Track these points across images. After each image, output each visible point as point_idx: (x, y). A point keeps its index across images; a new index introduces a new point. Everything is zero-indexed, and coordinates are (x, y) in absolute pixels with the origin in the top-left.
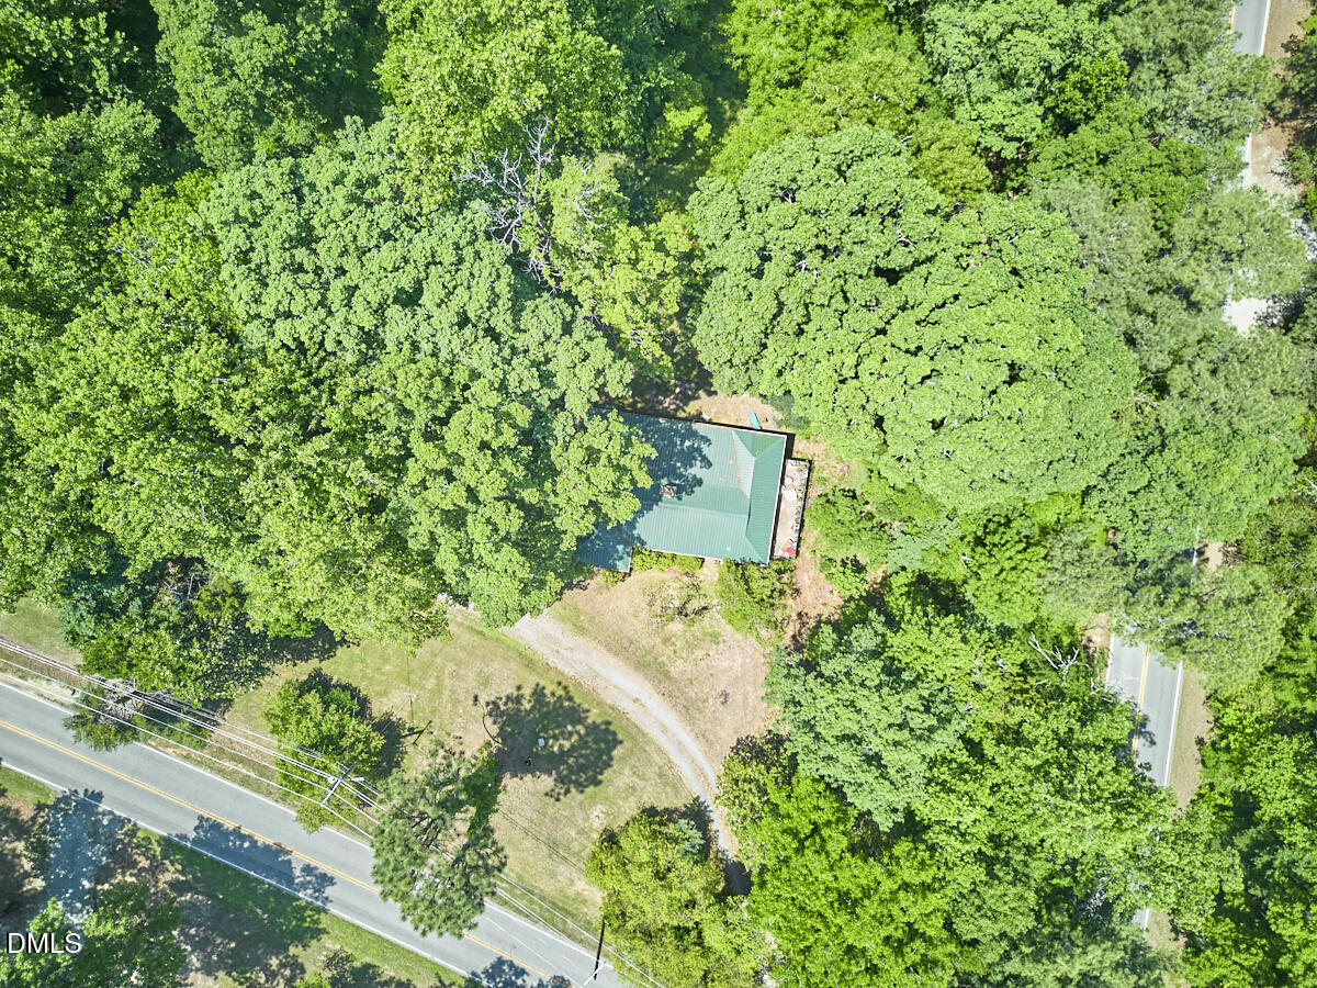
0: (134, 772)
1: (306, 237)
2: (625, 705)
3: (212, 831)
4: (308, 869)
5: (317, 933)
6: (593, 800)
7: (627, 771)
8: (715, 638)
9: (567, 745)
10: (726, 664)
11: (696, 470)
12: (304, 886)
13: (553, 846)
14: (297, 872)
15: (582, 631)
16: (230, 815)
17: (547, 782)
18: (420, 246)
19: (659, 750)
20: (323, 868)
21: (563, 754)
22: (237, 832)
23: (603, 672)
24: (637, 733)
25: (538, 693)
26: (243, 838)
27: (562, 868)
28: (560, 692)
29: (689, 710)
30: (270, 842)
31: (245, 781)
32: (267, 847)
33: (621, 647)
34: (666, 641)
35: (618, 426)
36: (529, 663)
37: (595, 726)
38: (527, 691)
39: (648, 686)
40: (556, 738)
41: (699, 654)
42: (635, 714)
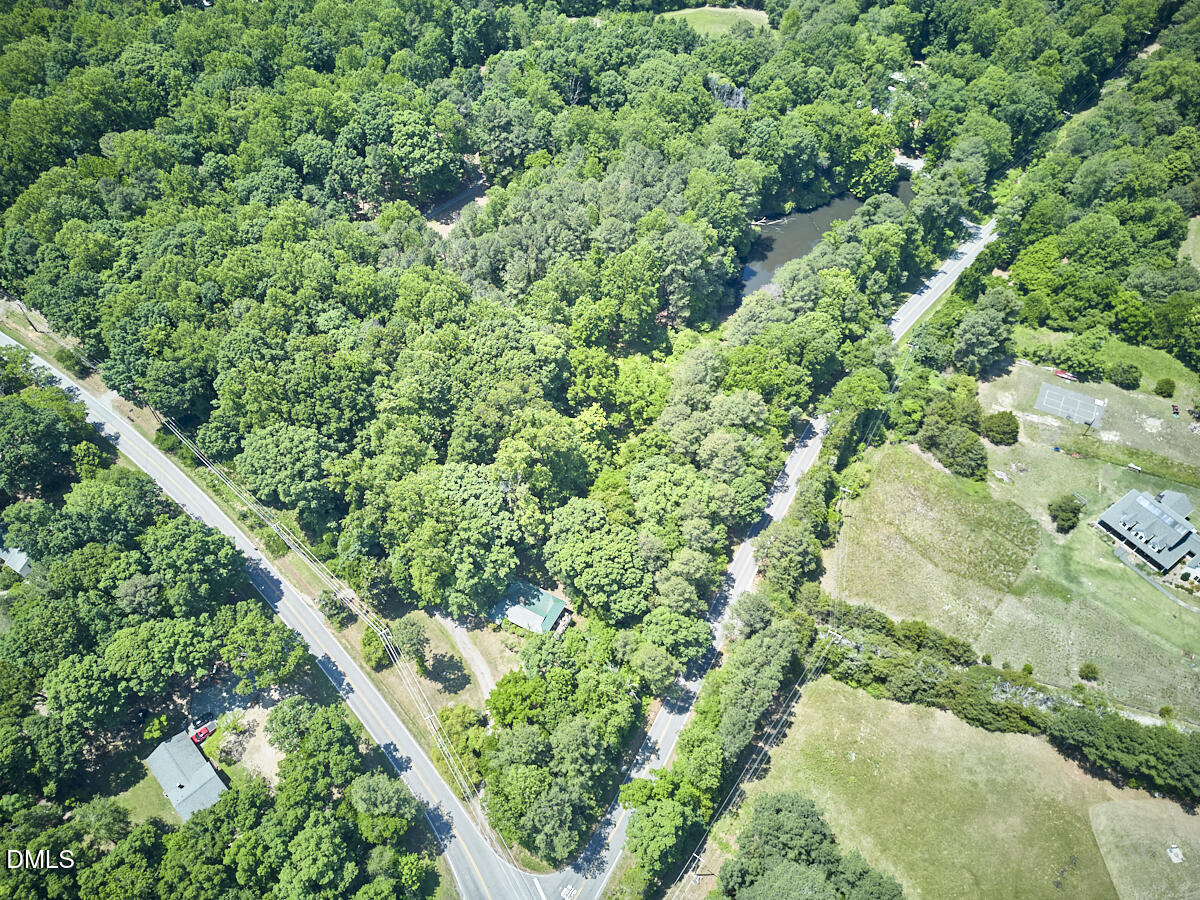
0: (315, 632)
1: (462, 478)
2: (478, 673)
3: (327, 659)
4: (348, 684)
6: (452, 699)
7: (468, 694)
9: (453, 677)
11: (534, 601)
12: (344, 689)
14: (344, 684)
15: (475, 644)
16: (335, 657)
17: (440, 686)
18: (485, 486)
19: (482, 693)
20: (353, 686)
21: (450, 680)
22: (334, 663)
23: (475, 658)
24: (477, 683)
25: (452, 657)
26: (335, 666)
28: (459, 660)
30: (342, 670)
31: (346, 648)
32: (340, 671)
33: (485, 653)
34: (501, 657)
36: (453, 647)
37: (465, 675)
38: (448, 655)
39: (488, 670)
40: (450, 673)
42: (480, 678)
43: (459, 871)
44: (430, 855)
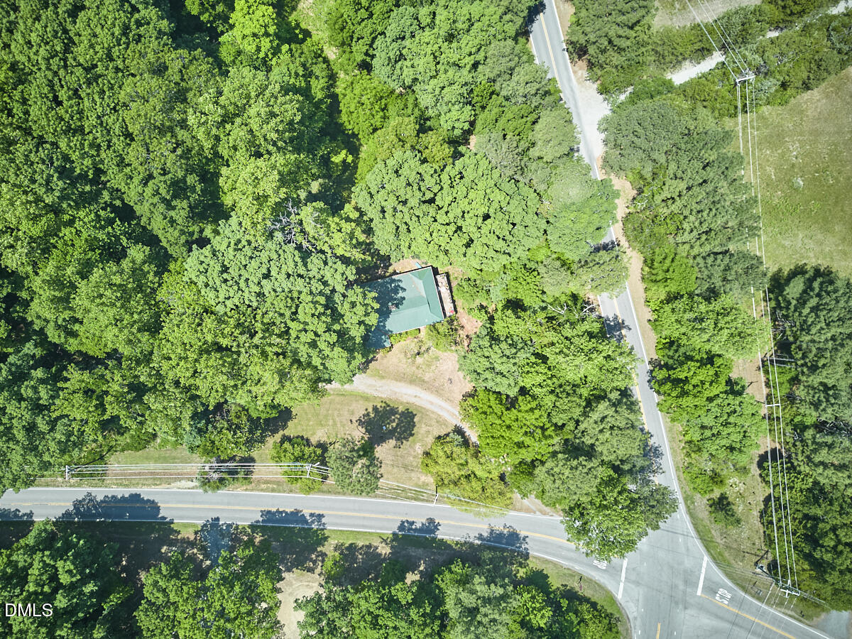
0: (229, 504)
2: (412, 400)
3: (268, 514)
4: (312, 515)
5: (326, 539)
6: (414, 442)
7: (423, 426)
8: (437, 358)
9: (394, 425)
10: (445, 367)
11: (401, 294)
12: (313, 522)
13: (405, 467)
14: (308, 518)
15: (383, 377)
16: (273, 506)
17: (392, 442)
18: (264, 256)
19: (433, 412)
20: (317, 512)
21: (394, 429)
22: (278, 511)
23: (396, 390)
24: (421, 409)
25: (375, 409)
26: (281, 512)
27: (413, 475)
28: (383, 405)
29: (438, 391)
30: (292, 510)
31: (273, 490)
32: (292, 512)
33: (401, 378)
34: (418, 368)
35: (359, 290)
36: (367, 399)
37: (403, 412)
38: (370, 410)
39: (418, 388)
40: (389, 424)
41: (433, 367)
42: (418, 402)
43: (554, 555)
44: (521, 565)
